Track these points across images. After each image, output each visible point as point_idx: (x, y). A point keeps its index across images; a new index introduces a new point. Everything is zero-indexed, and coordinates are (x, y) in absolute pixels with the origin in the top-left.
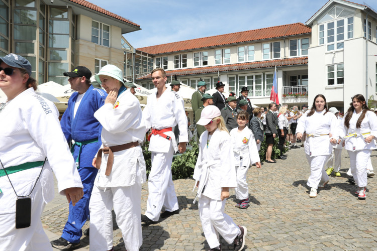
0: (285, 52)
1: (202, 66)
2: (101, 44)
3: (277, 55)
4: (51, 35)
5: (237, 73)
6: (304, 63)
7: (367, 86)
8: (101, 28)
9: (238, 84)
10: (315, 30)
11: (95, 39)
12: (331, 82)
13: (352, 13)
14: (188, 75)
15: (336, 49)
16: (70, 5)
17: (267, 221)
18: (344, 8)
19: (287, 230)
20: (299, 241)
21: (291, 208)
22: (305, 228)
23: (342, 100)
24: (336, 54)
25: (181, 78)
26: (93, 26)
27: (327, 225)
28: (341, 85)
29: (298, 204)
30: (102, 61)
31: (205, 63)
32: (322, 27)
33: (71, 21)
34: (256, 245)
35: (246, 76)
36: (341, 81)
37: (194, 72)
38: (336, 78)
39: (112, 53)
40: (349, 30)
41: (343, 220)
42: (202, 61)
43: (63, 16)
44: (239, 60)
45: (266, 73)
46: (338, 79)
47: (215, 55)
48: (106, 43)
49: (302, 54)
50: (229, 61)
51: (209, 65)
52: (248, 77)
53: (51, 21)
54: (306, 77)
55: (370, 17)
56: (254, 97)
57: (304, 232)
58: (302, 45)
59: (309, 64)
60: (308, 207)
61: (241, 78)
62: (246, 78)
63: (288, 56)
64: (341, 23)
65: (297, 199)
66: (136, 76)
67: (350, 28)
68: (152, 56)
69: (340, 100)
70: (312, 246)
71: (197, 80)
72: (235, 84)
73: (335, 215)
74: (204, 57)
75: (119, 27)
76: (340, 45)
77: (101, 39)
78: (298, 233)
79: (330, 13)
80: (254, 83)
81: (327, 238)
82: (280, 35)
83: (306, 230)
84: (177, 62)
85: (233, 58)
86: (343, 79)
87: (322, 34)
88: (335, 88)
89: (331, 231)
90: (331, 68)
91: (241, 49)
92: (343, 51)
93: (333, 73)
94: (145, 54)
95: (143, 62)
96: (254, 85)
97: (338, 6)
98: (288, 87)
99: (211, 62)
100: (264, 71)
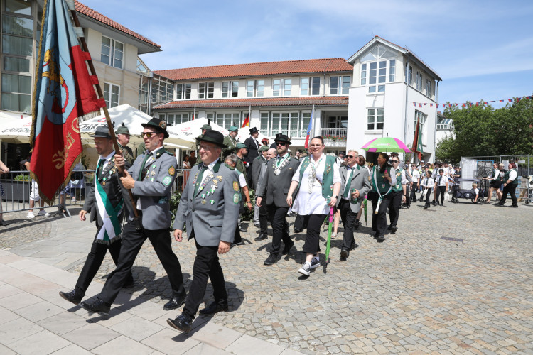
0: (325, 90)
1: (231, 98)
2: (112, 65)
3: (316, 92)
5: (271, 109)
6: (344, 103)
7: (405, 133)
8: (113, 46)
9: (272, 122)
10: (357, 69)
11: (105, 59)
12: (371, 127)
13: (394, 55)
14: (214, 107)
15: (377, 92)
18: (387, 49)
20: (320, 287)
24: (377, 97)
25: (207, 110)
26: (103, 42)
27: (345, 274)
28: (380, 131)
30: (113, 86)
31: (235, 95)
32: (364, 66)
34: (283, 290)
35: (281, 113)
36: (380, 126)
37: (221, 104)
38: (376, 123)
39: (126, 77)
40: (391, 73)
41: (359, 270)
42: (231, 92)
44: (274, 94)
45: (303, 112)
46: (378, 124)
47: (247, 87)
48: (119, 64)
49: (343, 93)
50: (262, 95)
51: (239, 97)
52: (283, 115)
54: (346, 118)
55: (411, 61)
58: (343, 83)
59: (349, 105)
61: (275, 115)
62: (281, 115)
63: (328, 94)
64: (383, 64)
66: (152, 104)
67: (392, 70)
68: (173, 82)
70: (330, 291)
71: (224, 113)
72: (268, 122)
73: (354, 265)
74: (235, 88)
75: (135, 45)
76: (381, 88)
77: (112, 59)
78: (320, 280)
79: (373, 53)
80: (289, 122)
81: (344, 284)
82: (321, 69)
84: (202, 91)
85: (267, 91)
86: (383, 124)
87: (364, 72)
88: (375, 134)
89: (348, 278)
90: (371, 111)
91: (277, 81)
92: (384, 94)
93: (373, 117)
94: (165, 79)
95: (161, 88)
96: (290, 124)
97: (381, 46)
98: (326, 129)
99: (242, 93)
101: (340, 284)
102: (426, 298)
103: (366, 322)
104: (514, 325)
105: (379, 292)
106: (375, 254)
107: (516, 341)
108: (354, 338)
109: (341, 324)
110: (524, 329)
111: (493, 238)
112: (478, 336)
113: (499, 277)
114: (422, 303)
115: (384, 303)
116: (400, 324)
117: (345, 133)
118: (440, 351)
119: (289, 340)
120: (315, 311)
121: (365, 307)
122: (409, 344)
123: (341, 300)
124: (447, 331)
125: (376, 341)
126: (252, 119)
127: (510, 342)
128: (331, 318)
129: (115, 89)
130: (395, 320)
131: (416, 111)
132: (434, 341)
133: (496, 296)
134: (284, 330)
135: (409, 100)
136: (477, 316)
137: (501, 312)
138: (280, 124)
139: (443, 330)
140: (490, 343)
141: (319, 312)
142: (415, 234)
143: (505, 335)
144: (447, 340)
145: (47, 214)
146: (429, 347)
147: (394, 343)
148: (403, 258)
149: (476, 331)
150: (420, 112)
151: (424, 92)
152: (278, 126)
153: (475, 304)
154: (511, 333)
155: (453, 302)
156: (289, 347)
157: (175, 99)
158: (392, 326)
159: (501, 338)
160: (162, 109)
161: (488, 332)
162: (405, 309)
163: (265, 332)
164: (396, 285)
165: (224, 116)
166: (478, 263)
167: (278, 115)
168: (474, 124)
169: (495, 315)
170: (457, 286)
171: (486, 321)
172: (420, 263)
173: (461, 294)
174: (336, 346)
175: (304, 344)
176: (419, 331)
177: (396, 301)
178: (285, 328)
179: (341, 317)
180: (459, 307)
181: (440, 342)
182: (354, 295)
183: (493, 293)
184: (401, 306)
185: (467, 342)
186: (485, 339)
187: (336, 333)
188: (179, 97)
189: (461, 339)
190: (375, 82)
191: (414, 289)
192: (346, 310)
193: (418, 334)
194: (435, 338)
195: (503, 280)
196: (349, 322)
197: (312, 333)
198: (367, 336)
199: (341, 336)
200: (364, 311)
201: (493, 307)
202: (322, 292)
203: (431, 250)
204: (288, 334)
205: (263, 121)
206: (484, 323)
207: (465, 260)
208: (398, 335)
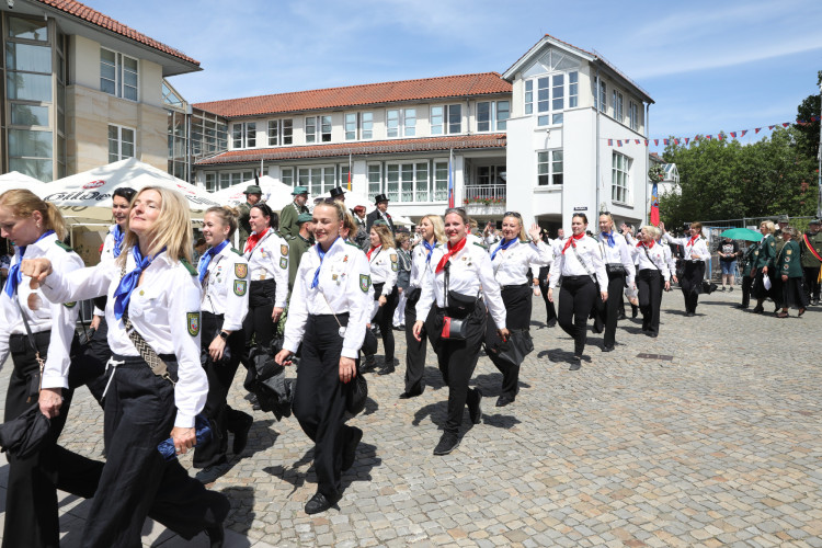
0: (469, 124)
1: (321, 143)
2: (120, 96)
3: (456, 128)
4: (11, 74)
5: (383, 158)
6: (500, 146)
7: (597, 189)
8: (120, 63)
9: (386, 179)
10: (518, 88)
11: (107, 86)
12: (543, 180)
13: (576, 65)
14: (293, 159)
15: (551, 125)
16: (52, 15)
17: (379, 423)
18: (563, 55)
23: (559, 212)
24: (552, 132)
25: (281, 164)
26: (102, 58)
28: (558, 186)
30: (123, 130)
31: (327, 137)
32: (529, 85)
33: (57, 48)
35: (400, 164)
36: (558, 179)
37: (305, 154)
38: (550, 174)
39: (144, 113)
40: (571, 93)
42: (321, 133)
43: (36, 35)
44: (389, 135)
45: (436, 161)
46: (554, 176)
47: (345, 124)
48: (132, 94)
49: (498, 129)
50: (370, 136)
51: (333, 141)
52: (404, 167)
53: (11, 45)
54: (504, 169)
55: (603, 74)
56: (414, 202)
58: (498, 111)
59: (508, 147)
61: (390, 167)
62: (400, 167)
63: (475, 130)
64: (559, 80)
66: (193, 159)
67: (573, 89)
68: (227, 120)
69: (557, 211)
71: (310, 168)
72: (381, 179)
74: (326, 127)
75: (156, 62)
76: (558, 118)
77: (120, 84)
79: (542, 62)
80: (414, 178)
82: (462, 92)
84: (273, 133)
85: (378, 131)
86: (561, 175)
87: (529, 95)
88: (550, 192)
90: (543, 156)
91: (393, 114)
92: (562, 128)
93: (547, 165)
94: (212, 116)
95: (207, 131)
96: (415, 181)
97: (554, 51)
98: (473, 187)
99: (338, 135)
100: (431, 156)
102: (589, 461)
103: (477, 509)
104: (726, 500)
105: (512, 454)
107: (723, 529)
108: (450, 539)
109: (432, 514)
110: (741, 506)
111: (722, 350)
112: (662, 523)
113: (719, 417)
114: (579, 470)
115: (516, 472)
116: (535, 509)
117: (503, 192)
120: (395, 492)
121: (481, 482)
124: (612, 517)
125: (485, 543)
126: (355, 176)
127: (712, 530)
128: (419, 504)
129: (128, 135)
130: (528, 504)
131: (615, 153)
133: (706, 450)
134: (331, 531)
135: (601, 136)
136: (668, 489)
137: (709, 478)
138: (400, 181)
139: (604, 518)
140: (678, 536)
141: (401, 494)
143: (707, 519)
144: (607, 535)
148: (567, 393)
149: (661, 514)
150: (620, 155)
151: (627, 121)
152: (396, 186)
153: (669, 467)
154: (718, 516)
155: (633, 466)
157: (231, 147)
158: (520, 513)
159: (699, 525)
160: (210, 165)
161: (680, 516)
162: (549, 481)
163: (297, 535)
164: (547, 439)
166: (688, 395)
167: (397, 166)
168: (711, 170)
169: (699, 484)
170: (646, 436)
171: (680, 496)
172: (593, 400)
173: (649, 450)
176: (562, 522)
177: (537, 468)
178: (334, 527)
179: (436, 502)
180: (640, 474)
182: (467, 462)
183: (703, 445)
184: (544, 477)
185: (641, 537)
186: (672, 530)
187: (418, 531)
188: (238, 145)
189: (631, 531)
190: (547, 109)
191: (573, 446)
192: (446, 490)
193: (560, 527)
194: (587, 532)
195: (724, 421)
196: (446, 510)
197: (377, 533)
198: (471, 535)
199: (426, 537)
200: (478, 490)
201: (697, 471)
202: (416, 457)
203: (616, 377)
204: (335, 538)
205: (371, 178)
206: (677, 499)
207: (669, 391)
208: (525, 530)
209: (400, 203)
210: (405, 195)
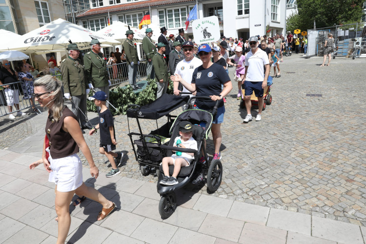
5: (165, 7)
7: (265, 15)
9: (167, 17)
12: (240, 13)
14: (123, 11)
19: (231, 141)
20: (239, 147)
21: (228, 124)
22: (240, 137)
23: (248, 27)
25: (117, 13)
27: (252, 133)
28: (247, 15)
29: (232, 120)
30: (42, 3)
35: (173, 9)
36: (247, 12)
37: (128, 7)
38: (243, 9)
41: (261, 129)
45: (190, 6)
46: (245, 10)
52: (175, 10)
54: (221, 8)
57: (240, 140)
60: (239, 121)
61: (169, 11)
62: (173, 11)
65: (231, 117)
66: (75, 14)
69: (247, 27)
70: (247, 149)
71: (131, 15)
72: (165, 17)
78: (237, 141)
80: (180, 15)
81: (254, 142)
83: (241, 139)
86: (249, 10)
88: (243, 18)
89: (256, 137)
90: (240, 1)
93: (242, 5)
96: (180, 17)
100: (187, 4)
101: (252, 142)
102: (313, 146)
103: (280, 171)
105: (280, 145)
106: (267, 114)
108: (276, 186)
109: (264, 175)
111: (340, 90)
112: (357, 171)
113: (354, 122)
114: (312, 150)
115: (286, 154)
116: (303, 169)
117: (222, 19)
118: (336, 188)
119: (234, 194)
120: (243, 167)
121: (275, 159)
122: (314, 185)
123: (258, 155)
124: (335, 170)
125: (292, 186)
126: (153, 16)
128: (256, 172)
129: (44, 5)
130: (298, 167)
132: (330, 180)
133: (357, 137)
134: (228, 186)
136: (350, 156)
138: (174, 17)
139: (332, 170)
141: (246, 168)
142: (288, 94)
144: (337, 178)
145: (24, 114)
146: (328, 185)
147: (304, 185)
148: (287, 115)
149: (354, 167)
152: (172, 20)
153: (346, 146)
155: (332, 147)
156: (236, 199)
157: (92, 7)
158: (298, 172)
160: (84, 17)
161: (361, 167)
162: (302, 157)
164: (290, 138)
165: (131, 16)
166: (337, 113)
167: (171, 11)
169: (362, 153)
170: (329, 133)
171: (358, 159)
172: (299, 118)
173: (334, 139)
174: (267, 193)
175: (245, 196)
176: (317, 174)
177: (294, 151)
178: (228, 184)
179: (262, 170)
180: (337, 151)
181: (333, 180)
182: (265, 151)
183: (355, 135)
184: (299, 155)
185: (351, 178)
186: (362, 173)
187: (263, 183)
188: (95, 5)
189: (346, 176)
191: (302, 140)
192: (264, 164)
193: (317, 176)
194: (330, 178)
195: (358, 124)
196: (268, 172)
197: (247, 185)
198: (284, 183)
199: (267, 185)
200: (276, 163)
201: (358, 147)
202: (242, 151)
203: (303, 106)
204: (232, 189)
205: (161, 17)
206: (357, 160)
207: (328, 111)
208: (305, 179)
209: (175, 28)
210: (176, 24)
